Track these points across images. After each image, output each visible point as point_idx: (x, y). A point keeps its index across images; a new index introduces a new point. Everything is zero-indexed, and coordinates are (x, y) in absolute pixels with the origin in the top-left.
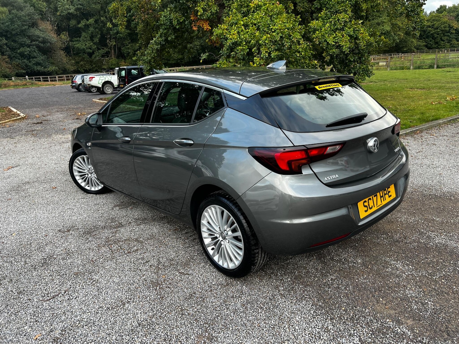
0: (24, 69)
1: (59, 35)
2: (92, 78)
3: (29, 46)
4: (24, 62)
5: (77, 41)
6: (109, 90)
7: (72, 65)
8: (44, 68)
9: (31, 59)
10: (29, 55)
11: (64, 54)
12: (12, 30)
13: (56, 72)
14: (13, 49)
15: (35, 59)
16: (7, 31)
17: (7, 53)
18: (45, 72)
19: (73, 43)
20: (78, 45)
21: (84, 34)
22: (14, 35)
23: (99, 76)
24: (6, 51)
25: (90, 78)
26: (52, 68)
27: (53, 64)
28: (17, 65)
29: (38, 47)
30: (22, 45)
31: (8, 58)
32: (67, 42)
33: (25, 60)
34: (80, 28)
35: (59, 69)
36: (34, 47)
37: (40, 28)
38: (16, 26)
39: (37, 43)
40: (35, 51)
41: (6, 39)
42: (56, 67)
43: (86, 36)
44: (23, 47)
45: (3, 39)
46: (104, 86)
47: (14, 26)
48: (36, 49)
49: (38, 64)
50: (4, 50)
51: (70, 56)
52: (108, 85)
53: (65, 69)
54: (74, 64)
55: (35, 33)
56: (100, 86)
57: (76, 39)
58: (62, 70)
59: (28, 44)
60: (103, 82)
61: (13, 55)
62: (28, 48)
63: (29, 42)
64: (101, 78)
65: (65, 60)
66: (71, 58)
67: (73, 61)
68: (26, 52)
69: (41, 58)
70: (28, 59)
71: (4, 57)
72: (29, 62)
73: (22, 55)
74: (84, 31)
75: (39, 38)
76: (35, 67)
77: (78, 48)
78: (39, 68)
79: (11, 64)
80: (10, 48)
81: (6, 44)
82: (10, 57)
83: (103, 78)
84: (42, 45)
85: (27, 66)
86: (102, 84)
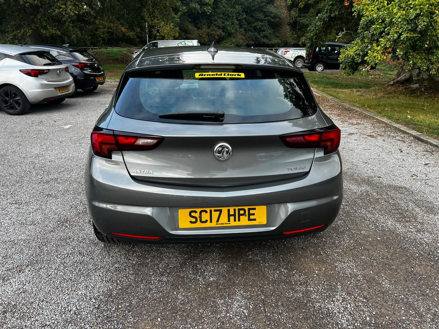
0: (253, 41)
1: (290, 11)
2: (287, 51)
3: (261, 21)
4: (255, 35)
5: (304, 16)
6: (299, 64)
7: (293, 39)
8: (269, 40)
9: (261, 32)
10: (260, 28)
11: (289, 29)
12: (253, 6)
13: (279, 45)
14: (249, 23)
15: (264, 32)
16: (248, 8)
17: (244, 26)
18: (268, 44)
19: (300, 19)
20: (303, 21)
21: (312, 10)
22: (253, 11)
23: (294, 51)
24: (244, 25)
25: (285, 51)
26: (275, 41)
27: (277, 37)
28: (249, 37)
29: (269, 22)
30: (257, 20)
31: (244, 30)
32: (295, 18)
33: (256, 33)
34: (310, 4)
35: (282, 42)
36: (266, 22)
37: (275, 5)
38: (256, 3)
39: (269, 18)
40: (265, 26)
41: (246, 15)
42: (279, 40)
43: (313, 12)
44: (257, 21)
45: (244, 14)
46: (296, 60)
47: (254, 3)
48: (267, 23)
49: (265, 37)
50: (242, 23)
51: (294, 31)
52: (300, 59)
53: (287, 42)
54: (296, 38)
55: (269, 9)
56: (293, 60)
57: (303, 15)
58: (284, 44)
59: (261, 19)
60: (295, 56)
61: (248, 29)
62: (261, 22)
63: (263, 17)
64: (295, 53)
65: (289, 34)
66: (294, 32)
67: (296, 36)
68: (258, 26)
69: (269, 31)
70: (259, 32)
71: (241, 30)
72: (259, 35)
73: (255, 29)
74: (313, 7)
75: (272, 14)
76: (262, 39)
77: (303, 23)
78: (265, 41)
79: (245, 36)
80: (247, 23)
81: (245, 19)
82: (245, 30)
83: (297, 52)
84: (272, 20)
85: (256, 38)
86: (294, 58)
